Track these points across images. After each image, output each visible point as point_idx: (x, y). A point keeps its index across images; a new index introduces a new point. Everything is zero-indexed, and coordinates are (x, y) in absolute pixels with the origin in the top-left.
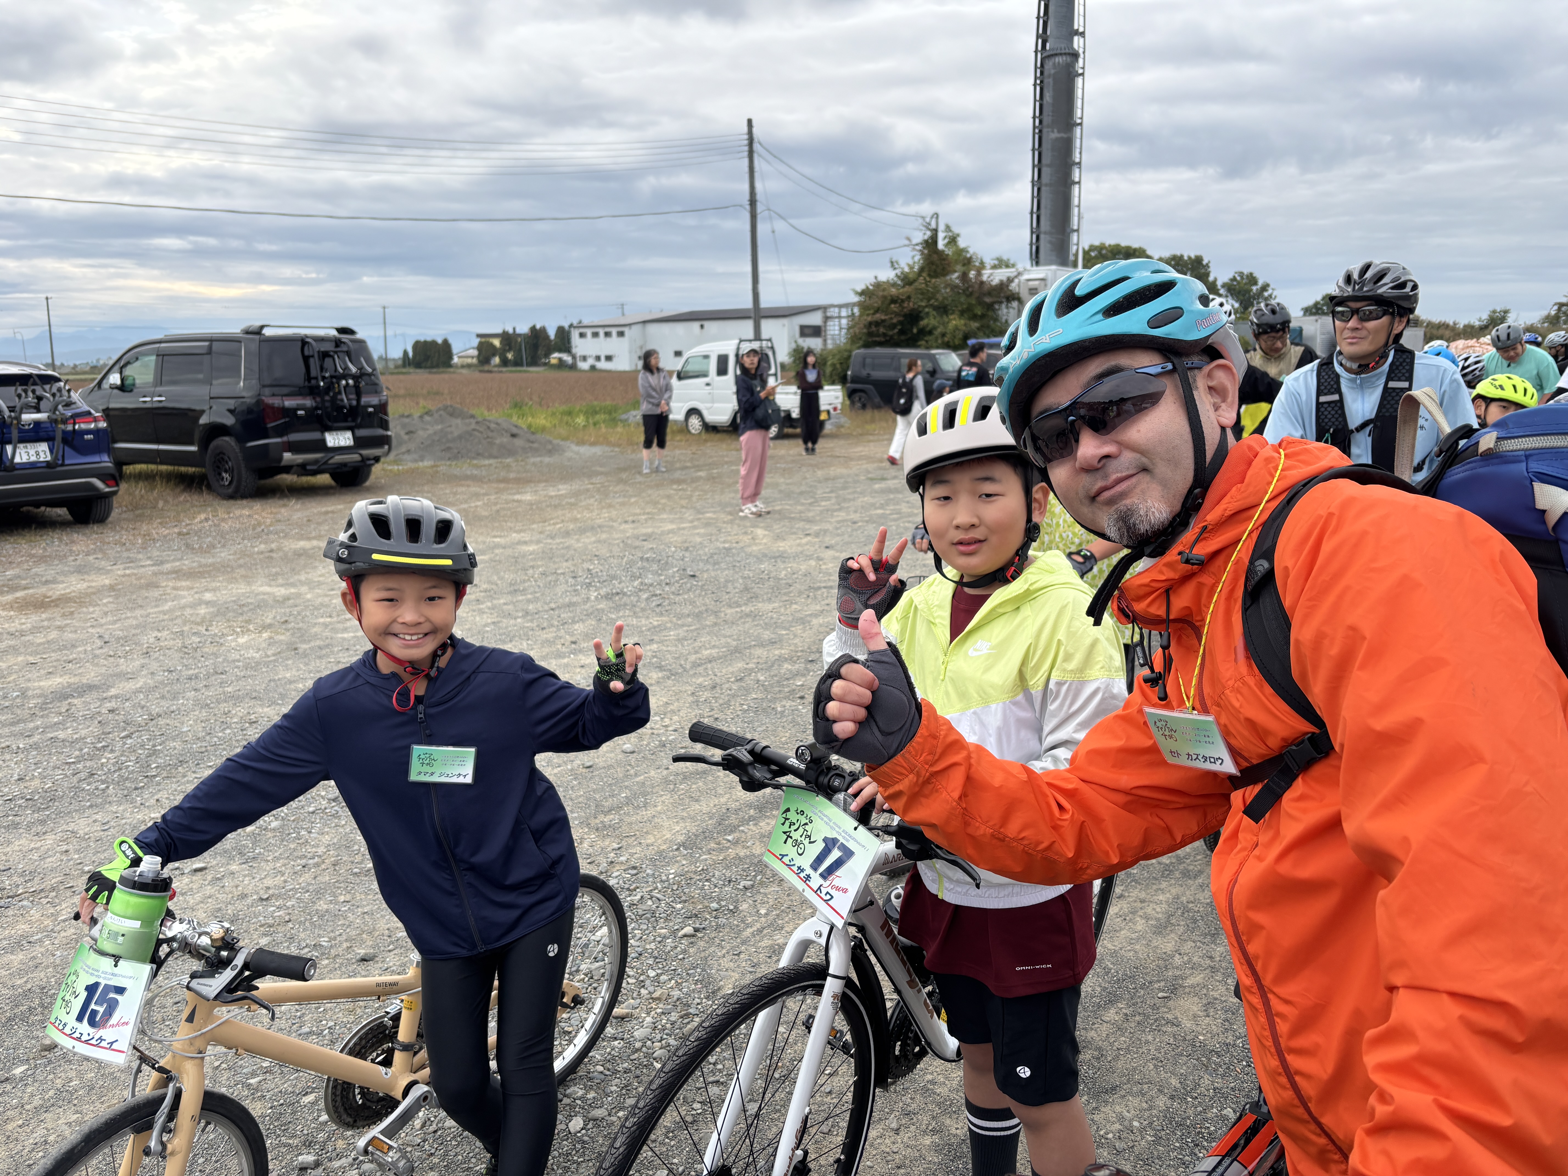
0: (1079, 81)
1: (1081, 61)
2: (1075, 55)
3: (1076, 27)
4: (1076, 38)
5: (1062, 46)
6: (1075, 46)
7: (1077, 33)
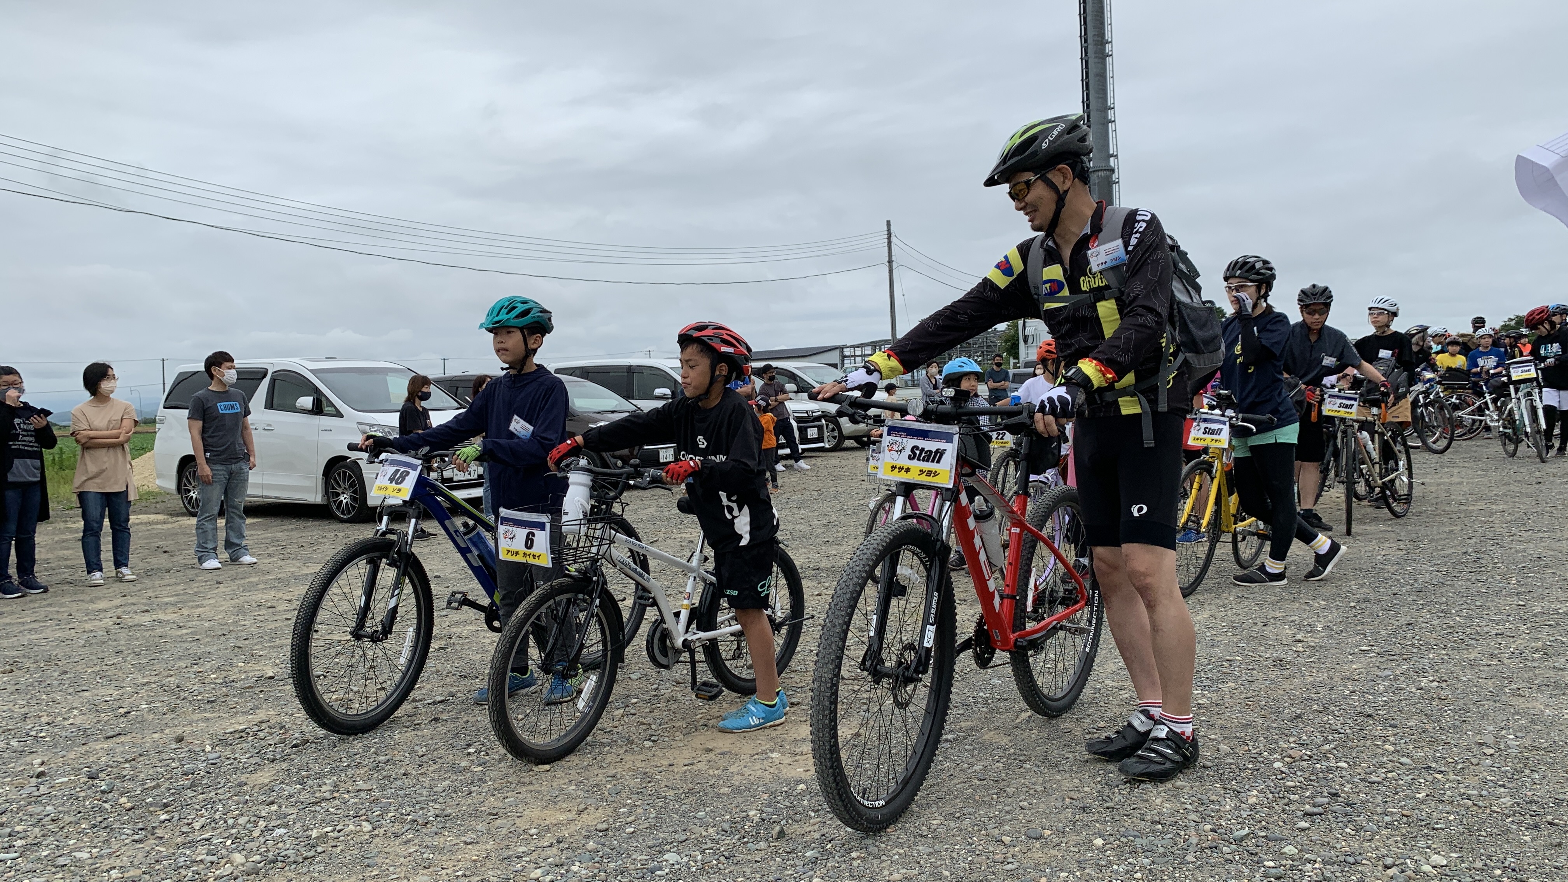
0: (1115, 187)
1: (1116, 173)
2: (1112, 171)
3: (1111, 152)
4: (1112, 159)
5: (1102, 164)
6: (1112, 164)
7: (1112, 156)
